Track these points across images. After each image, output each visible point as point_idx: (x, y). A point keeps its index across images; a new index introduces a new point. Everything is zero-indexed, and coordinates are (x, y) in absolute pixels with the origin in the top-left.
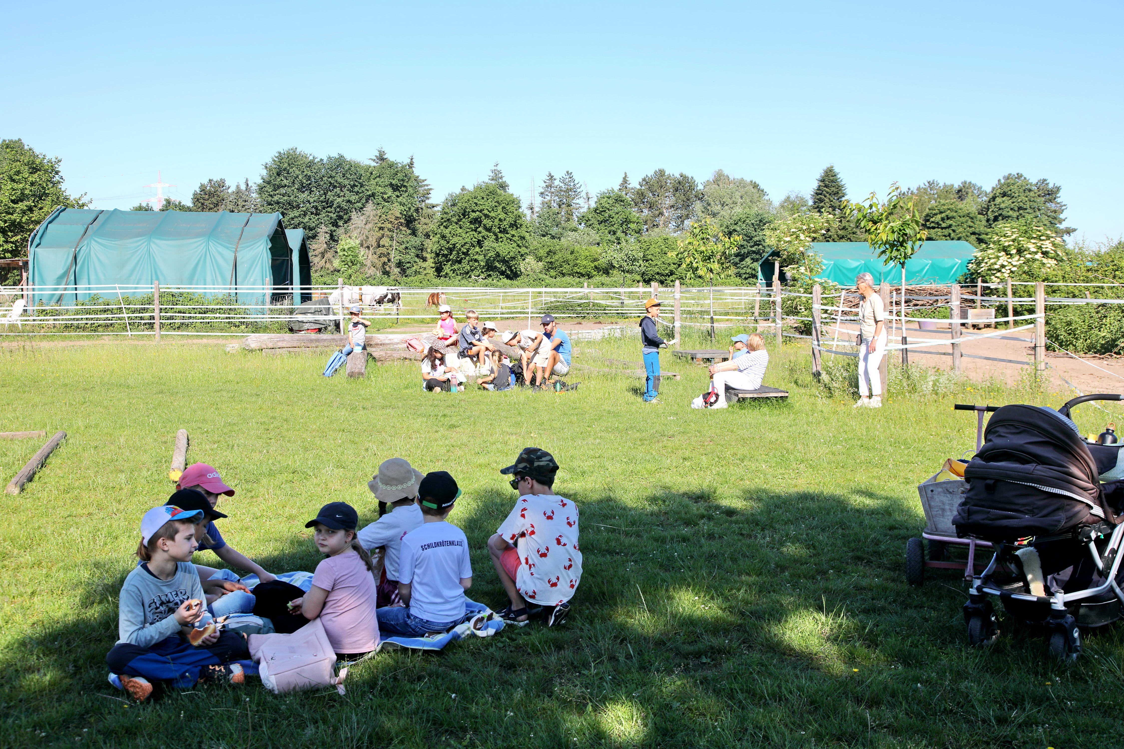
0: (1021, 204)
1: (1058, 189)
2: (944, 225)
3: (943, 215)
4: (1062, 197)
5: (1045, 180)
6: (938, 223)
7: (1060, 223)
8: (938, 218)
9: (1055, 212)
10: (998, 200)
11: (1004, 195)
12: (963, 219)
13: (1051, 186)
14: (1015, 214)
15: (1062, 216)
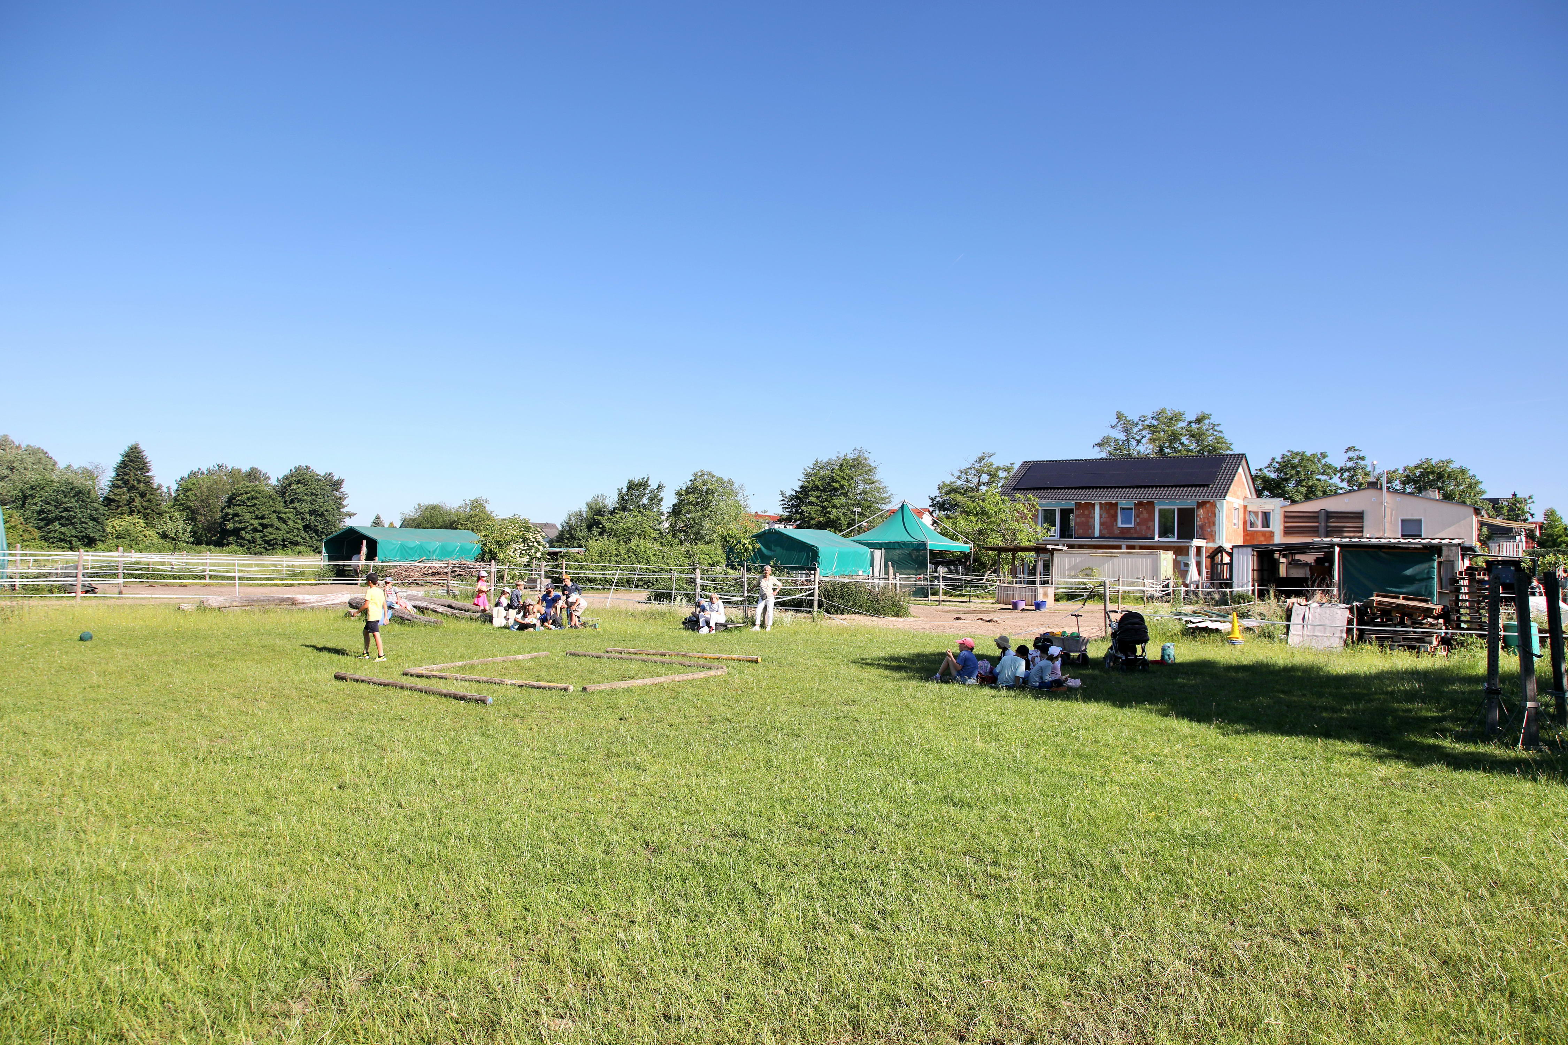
0: (314, 491)
1: (343, 481)
2: (248, 504)
3: (249, 495)
4: (345, 488)
5: (331, 473)
6: (244, 502)
7: (344, 507)
8: (245, 497)
9: (340, 498)
10: (294, 486)
11: (298, 482)
12: (265, 500)
13: (336, 478)
14: (309, 499)
15: (344, 503)
